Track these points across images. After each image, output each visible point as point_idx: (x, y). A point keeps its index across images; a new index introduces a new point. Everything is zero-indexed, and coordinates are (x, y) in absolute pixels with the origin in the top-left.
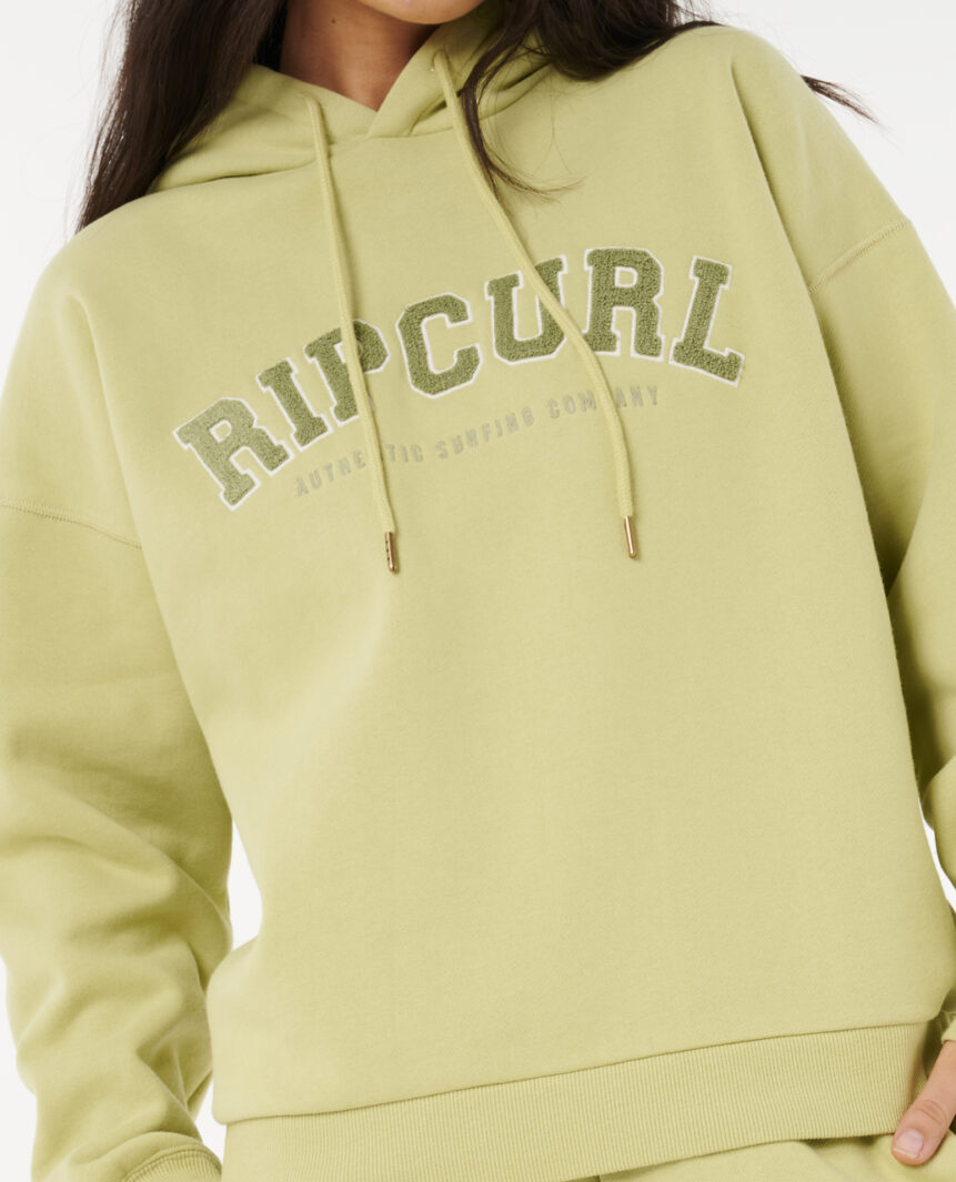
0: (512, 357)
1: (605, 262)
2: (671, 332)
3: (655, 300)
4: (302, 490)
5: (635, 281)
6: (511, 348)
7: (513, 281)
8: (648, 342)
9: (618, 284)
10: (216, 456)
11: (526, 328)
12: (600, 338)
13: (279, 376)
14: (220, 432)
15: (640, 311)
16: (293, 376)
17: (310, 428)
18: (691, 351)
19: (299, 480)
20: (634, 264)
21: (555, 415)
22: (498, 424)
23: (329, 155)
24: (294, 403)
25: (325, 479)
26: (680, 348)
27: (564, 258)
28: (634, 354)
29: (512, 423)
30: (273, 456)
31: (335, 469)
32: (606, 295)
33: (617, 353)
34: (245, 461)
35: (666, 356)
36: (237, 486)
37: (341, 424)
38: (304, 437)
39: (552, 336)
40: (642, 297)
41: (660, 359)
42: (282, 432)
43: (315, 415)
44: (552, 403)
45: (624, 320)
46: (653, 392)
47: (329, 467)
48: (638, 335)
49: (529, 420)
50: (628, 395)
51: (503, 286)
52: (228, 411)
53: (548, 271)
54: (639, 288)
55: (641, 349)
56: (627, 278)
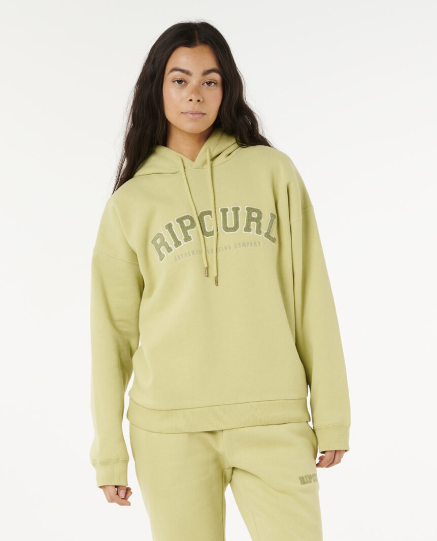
0: (226, 231)
1: (250, 210)
2: (264, 230)
3: (261, 221)
4: (176, 260)
5: (257, 216)
6: (227, 229)
7: (227, 210)
8: (259, 231)
9: (253, 216)
10: (158, 248)
12: (248, 229)
13: (169, 226)
14: (158, 241)
15: (257, 223)
16: (173, 227)
17: (178, 244)
18: (268, 236)
19: (175, 257)
20: (257, 212)
21: (236, 247)
22: (222, 248)
23: (185, 172)
24: (174, 236)
25: (181, 257)
26: (265, 234)
27: (240, 207)
28: (255, 233)
29: (226, 248)
30: (169, 250)
31: (184, 256)
32: (250, 219)
33: (251, 233)
34: (163, 250)
35: (262, 235)
36: (162, 256)
37: (185, 243)
38: (176, 246)
39: (236, 228)
40: (258, 220)
42: (171, 244)
43: (179, 240)
44: (235, 244)
45: (254, 225)
46: (259, 243)
47: (182, 255)
48: (257, 229)
49: (230, 248)
50: (253, 244)
51: (224, 211)
52: (159, 236)
53: (236, 210)
54: (257, 218)
55: (257, 232)
56: (255, 215)
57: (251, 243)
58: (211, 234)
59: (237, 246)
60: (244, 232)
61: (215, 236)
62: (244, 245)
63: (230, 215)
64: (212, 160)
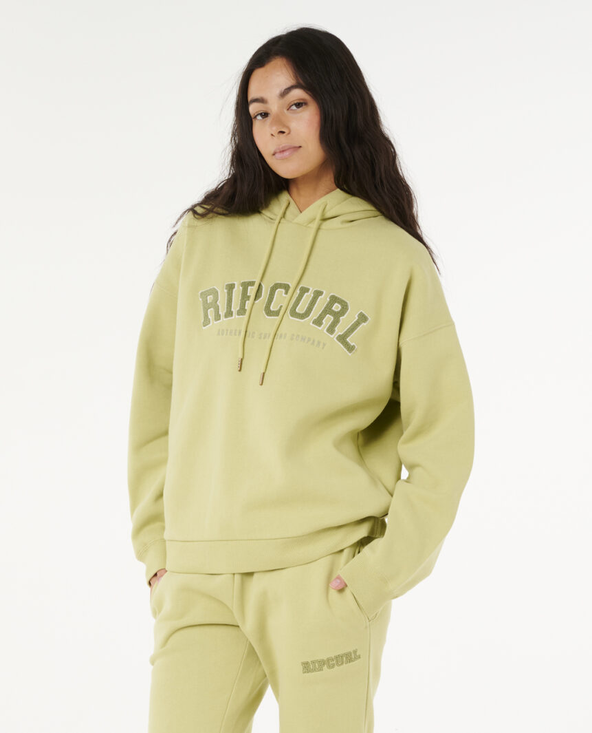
0: (292, 316)
1: (334, 299)
2: (340, 330)
3: (341, 318)
4: (219, 333)
5: (339, 310)
6: (294, 313)
7: (307, 290)
8: (331, 330)
9: (333, 308)
10: (206, 306)
11: (301, 309)
12: (318, 322)
13: (231, 288)
14: (210, 299)
15: (334, 319)
16: (234, 289)
18: (342, 339)
19: (219, 330)
21: (292, 339)
24: (229, 301)
25: (225, 333)
26: (340, 336)
27: (324, 292)
28: (325, 331)
29: (281, 336)
31: (229, 332)
32: (328, 310)
33: (320, 328)
34: (211, 314)
35: (334, 336)
36: (206, 321)
37: (237, 316)
38: (226, 316)
39: (302, 316)
40: (337, 316)
41: (332, 336)
42: (222, 312)
43: (232, 311)
44: (293, 335)
45: (329, 319)
46: (324, 345)
47: (227, 331)
48: (330, 326)
49: (285, 337)
50: (316, 343)
51: (304, 290)
52: (214, 292)
53: (318, 294)
54: (339, 312)
55: (328, 330)
56: (337, 307)
57: (314, 341)
58: (276, 314)
59: (295, 337)
60: (311, 324)
62: (303, 339)
63: (308, 297)
64: (324, 220)
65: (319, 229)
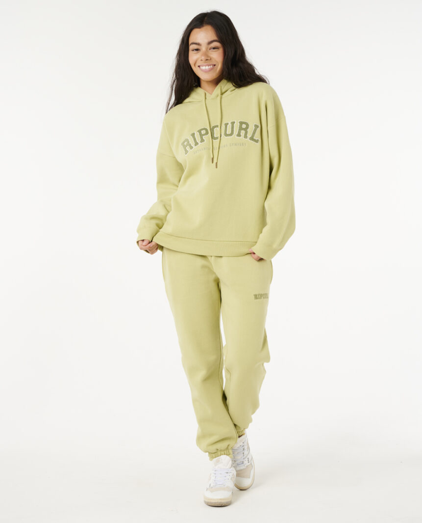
1: (241, 123)
2: (249, 135)
3: (248, 130)
4: (194, 153)
6: (226, 135)
7: (228, 124)
8: (246, 136)
9: (243, 127)
10: (185, 147)
11: (229, 132)
12: (239, 135)
13: (193, 135)
14: (185, 143)
15: (245, 131)
16: (195, 134)
17: (196, 144)
18: (252, 139)
19: (194, 151)
20: (246, 124)
22: (223, 146)
23: (205, 101)
24: (195, 139)
29: (225, 146)
30: (191, 148)
32: (241, 129)
33: (240, 138)
34: (188, 148)
35: (248, 139)
36: (186, 152)
37: (201, 143)
38: (195, 145)
39: (231, 134)
40: (246, 129)
42: (193, 144)
43: (197, 142)
45: (243, 132)
46: (245, 144)
47: (198, 150)
48: (244, 135)
49: (227, 146)
50: (241, 144)
51: (226, 125)
52: (187, 140)
53: (233, 123)
55: (244, 137)
56: (244, 126)
58: (217, 138)
60: (236, 137)
61: (218, 140)
62: (236, 145)
63: (229, 127)
64: (222, 94)
65: (221, 98)
